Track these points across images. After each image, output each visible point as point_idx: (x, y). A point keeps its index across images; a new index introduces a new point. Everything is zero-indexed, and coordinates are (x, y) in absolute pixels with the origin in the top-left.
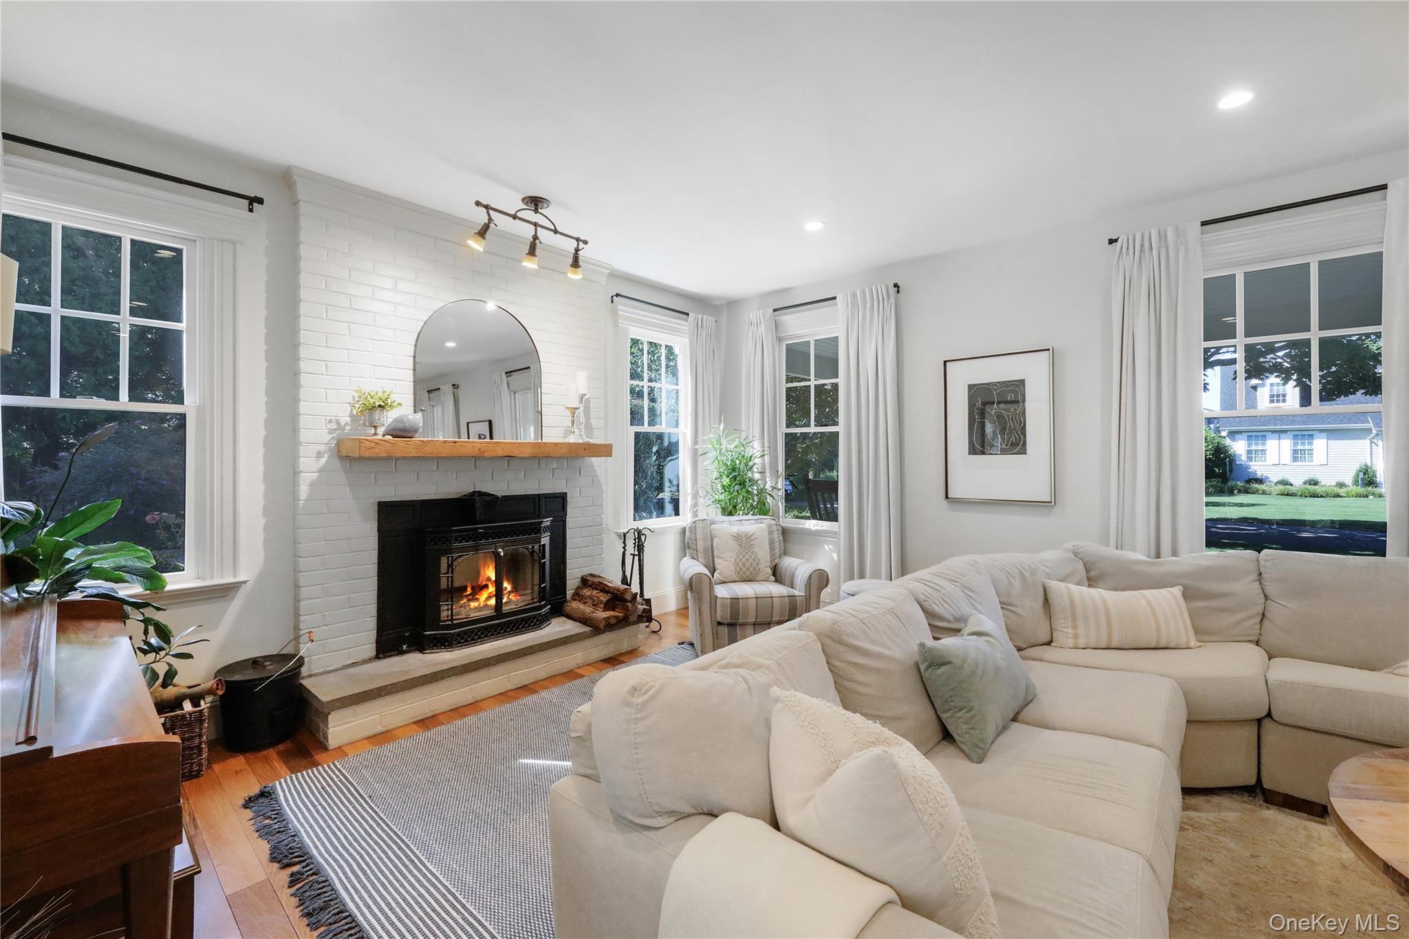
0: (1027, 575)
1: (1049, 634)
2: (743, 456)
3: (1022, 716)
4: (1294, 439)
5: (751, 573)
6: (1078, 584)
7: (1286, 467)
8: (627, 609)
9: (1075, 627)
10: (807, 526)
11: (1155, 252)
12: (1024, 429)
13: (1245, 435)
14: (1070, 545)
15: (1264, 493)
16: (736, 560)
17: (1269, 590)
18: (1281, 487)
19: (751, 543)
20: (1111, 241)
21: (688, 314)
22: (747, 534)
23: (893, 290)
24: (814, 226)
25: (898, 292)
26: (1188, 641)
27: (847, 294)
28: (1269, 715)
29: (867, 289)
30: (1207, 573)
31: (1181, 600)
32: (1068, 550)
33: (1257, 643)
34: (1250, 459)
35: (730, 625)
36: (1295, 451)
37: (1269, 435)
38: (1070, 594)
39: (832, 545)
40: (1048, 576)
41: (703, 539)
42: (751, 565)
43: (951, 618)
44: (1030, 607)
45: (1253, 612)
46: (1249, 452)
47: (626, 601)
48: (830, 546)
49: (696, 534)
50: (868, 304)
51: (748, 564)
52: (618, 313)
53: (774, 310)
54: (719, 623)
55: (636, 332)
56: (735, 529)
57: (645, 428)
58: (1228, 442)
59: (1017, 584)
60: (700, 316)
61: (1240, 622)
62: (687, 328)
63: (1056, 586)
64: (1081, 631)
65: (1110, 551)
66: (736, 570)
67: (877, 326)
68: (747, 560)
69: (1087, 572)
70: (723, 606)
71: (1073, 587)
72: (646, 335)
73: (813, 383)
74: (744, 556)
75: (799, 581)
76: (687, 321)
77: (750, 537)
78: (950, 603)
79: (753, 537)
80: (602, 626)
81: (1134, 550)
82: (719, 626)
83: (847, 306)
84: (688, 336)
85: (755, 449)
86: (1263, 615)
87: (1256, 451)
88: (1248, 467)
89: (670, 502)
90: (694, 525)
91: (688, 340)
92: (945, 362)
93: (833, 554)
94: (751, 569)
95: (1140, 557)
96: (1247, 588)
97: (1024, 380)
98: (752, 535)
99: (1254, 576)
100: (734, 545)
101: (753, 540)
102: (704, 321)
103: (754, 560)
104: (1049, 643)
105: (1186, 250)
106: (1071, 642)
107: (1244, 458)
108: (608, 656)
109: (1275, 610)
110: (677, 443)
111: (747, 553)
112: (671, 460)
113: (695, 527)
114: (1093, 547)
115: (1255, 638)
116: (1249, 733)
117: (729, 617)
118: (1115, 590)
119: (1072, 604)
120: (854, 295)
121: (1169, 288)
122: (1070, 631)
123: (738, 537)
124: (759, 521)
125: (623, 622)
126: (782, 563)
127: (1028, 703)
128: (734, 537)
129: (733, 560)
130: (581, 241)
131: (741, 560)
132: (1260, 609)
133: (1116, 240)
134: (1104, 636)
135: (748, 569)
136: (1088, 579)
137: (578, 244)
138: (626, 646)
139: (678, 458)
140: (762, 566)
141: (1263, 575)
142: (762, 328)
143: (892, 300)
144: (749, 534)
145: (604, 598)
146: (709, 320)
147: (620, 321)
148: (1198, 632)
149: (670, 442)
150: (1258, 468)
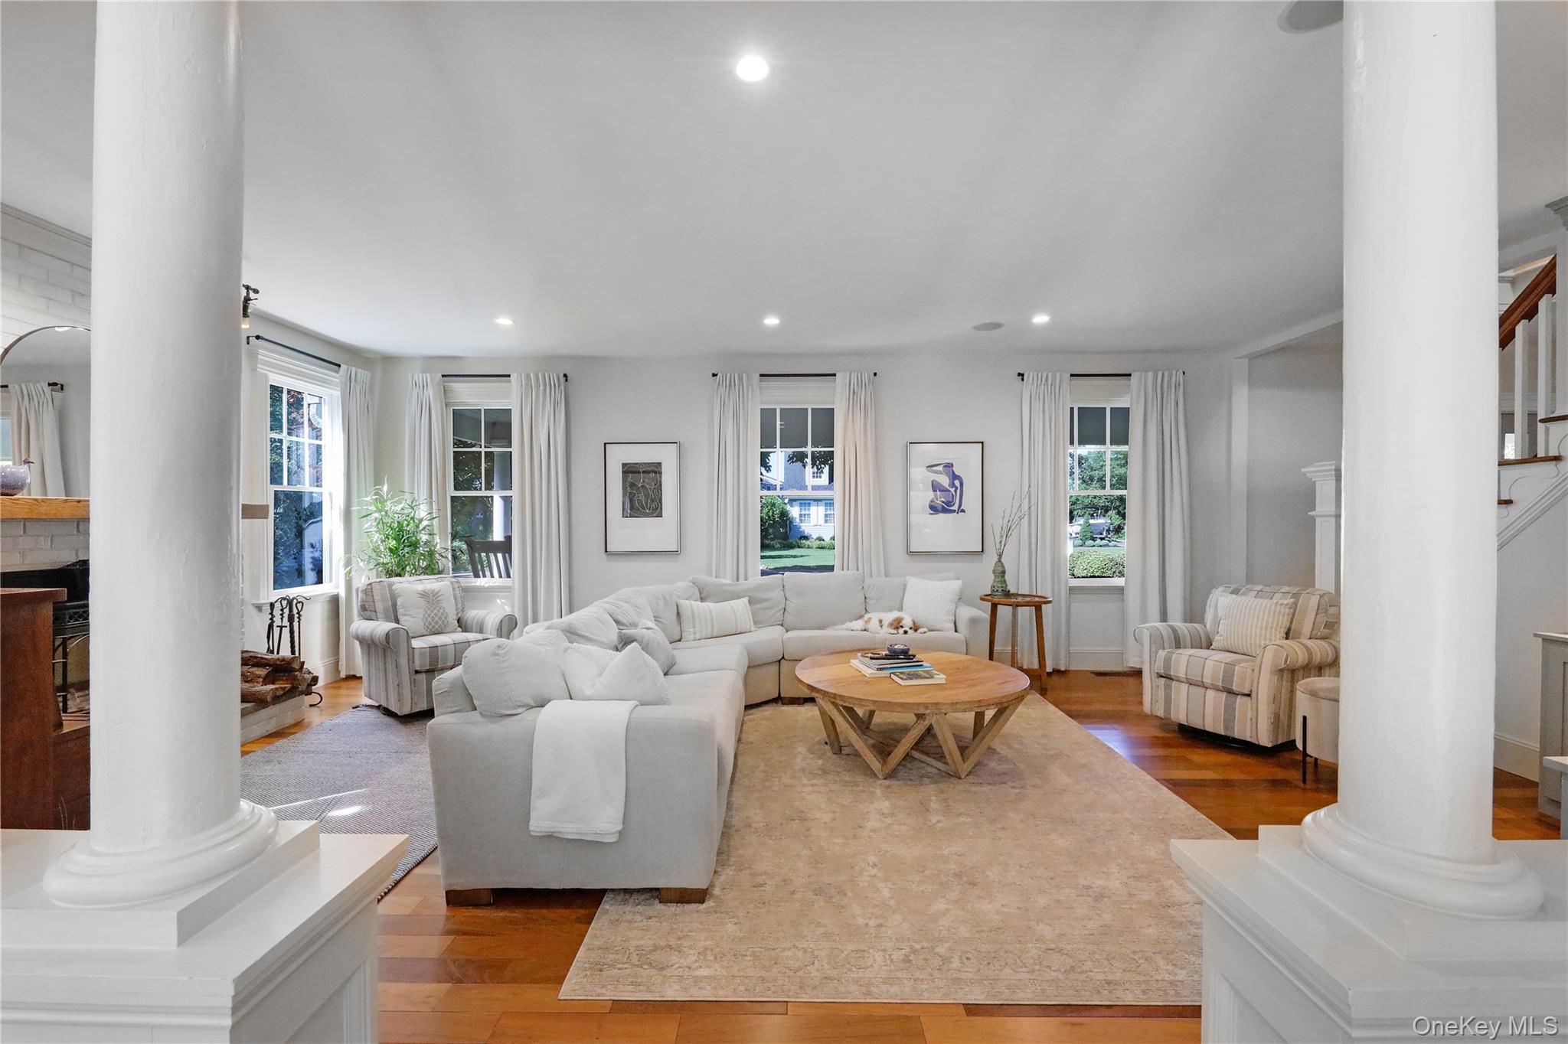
0: (667, 598)
1: (680, 635)
2: (413, 518)
3: (670, 673)
4: (826, 506)
5: (440, 626)
6: (695, 601)
7: (821, 527)
8: (295, 678)
9: (694, 627)
10: (478, 584)
11: (737, 388)
12: (661, 500)
13: (798, 502)
14: (690, 578)
15: (809, 547)
16: (424, 616)
17: (787, 595)
18: (818, 542)
19: (439, 599)
20: (714, 375)
21: (339, 366)
22: (433, 591)
23: (562, 379)
24: (505, 321)
25: (566, 380)
26: (751, 628)
27: (521, 376)
28: (783, 658)
29: (540, 374)
30: (759, 588)
31: (748, 604)
32: (689, 581)
33: (782, 625)
34: (801, 521)
35: (427, 672)
36: (826, 515)
37: (812, 502)
38: (691, 606)
39: (504, 599)
40: (679, 598)
41: (383, 600)
42: (440, 618)
43: (628, 624)
44: (670, 617)
45: (780, 608)
46: (801, 515)
47: (294, 670)
48: (503, 601)
49: (373, 596)
50: (541, 388)
51: (436, 619)
52: (257, 357)
53: (443, 376)
54: (417, 672)
55: (276, 379)
56: (420, 587)
57: (285, 487)
58: (788, 507)
59: (661, 603)
60: (354, 369)
61: (774, 614)
62: (338, 381)
63: (682, 602)
64: (697, 629)
65: (713, 579)
66: (425, 624)
67: (549, 408)
68: (436, 614)
69: (700, 594)
70: (422, 655)
71: (693, 602)
72: (287, 383)
73: (483, 450)
74: (432, 611)
75: (490, 625)
76: (337, 372)
77: (437, 594)
78: (628, 614)
79: (439, 594)
80: (269, 699)
81: (725, 578)
82: (417, 675)
83: (522, 385)
84: (339, 389)
85: (422, 512)
86: (785, 609)
87: (805, 515)
88: (800, 527)
89: (312, 570)
90: (369, 587)
91: (339, 393)
92: (605, 444)
93: (506, 607)
94: (440, 622)
95: (728, 581)
96: (777, 595)
97: (660, 463)
98: (439, 592)
99: (781, 588)
100: (423, 602)
101: (439, 596)
102: (359, 375)
103: (442, 614)
104: (680, 641)
105: (753, 389)
106: (692, 637)
107: (798, 520)
108: (269, 732)
109: (790, 607)
110: (320, 504)
111: (434, 609)
112: (313, 523)
113: (372, 589)
114: (703, 578)
115: (780, 623)
116: (775, 668)
117: (428, 664)
118: (716, 602)
119: (693, 613)
120: (528, 377)
121: (744, 413)
122: (692, 630)
123: (424, 595)
124: (439, 580)
125: (291, 693)
126: (467, 616)
127: (673, 666)
128: (422, 594)
129: (422, 616)
130: (252, 289)
131: (429, 615)
132: (783, 606)
133: (717, 375)
134: (710, 629)
135: (437, 623)
136: (701, 599)
137: (248, 293)
138: (289, 720)
139: (321, 520)
140: (451, 619)
141: (786, 587)
142: (430, 391)
143: (562, 387)
144: (436, 591)
145: (262, 672)
146: (363, 374)
147: (259, 366)
148: (755, 623)
149: (311, 504)
150: (806, 528)
